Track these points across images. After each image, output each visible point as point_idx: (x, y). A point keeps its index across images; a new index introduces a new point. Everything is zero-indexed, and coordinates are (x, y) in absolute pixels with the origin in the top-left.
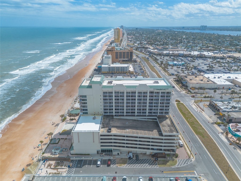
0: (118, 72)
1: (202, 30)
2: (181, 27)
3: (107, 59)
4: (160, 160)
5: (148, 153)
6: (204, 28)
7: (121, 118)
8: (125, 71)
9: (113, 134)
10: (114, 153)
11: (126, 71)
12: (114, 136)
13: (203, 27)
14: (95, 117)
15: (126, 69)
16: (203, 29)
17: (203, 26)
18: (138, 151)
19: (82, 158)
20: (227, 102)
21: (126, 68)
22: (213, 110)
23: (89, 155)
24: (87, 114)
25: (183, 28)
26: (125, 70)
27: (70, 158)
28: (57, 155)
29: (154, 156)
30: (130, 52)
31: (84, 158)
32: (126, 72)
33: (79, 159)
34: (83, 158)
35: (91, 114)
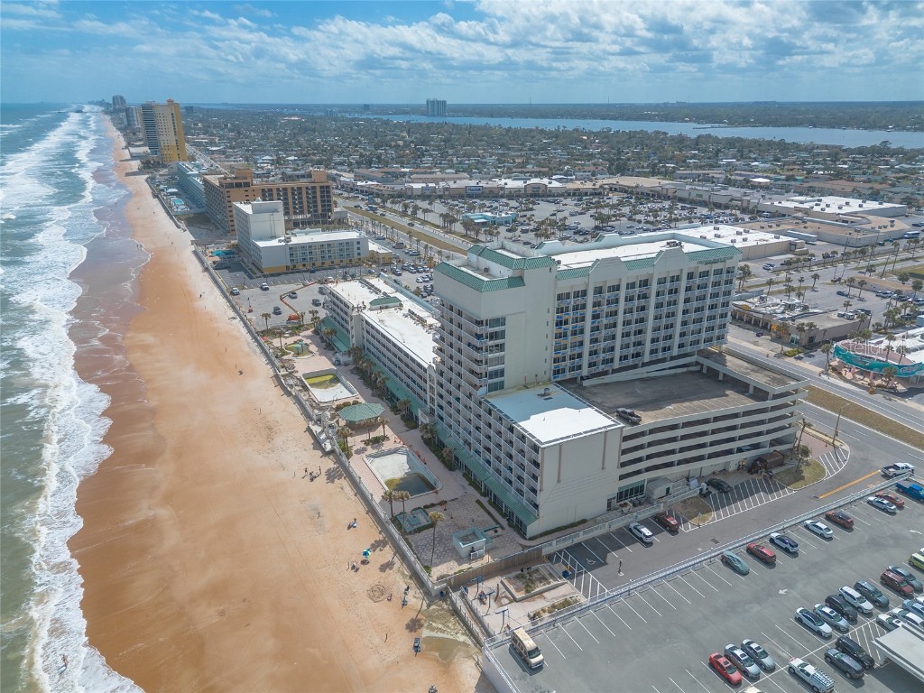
0: (328, 263)
1: (433, 116)
2: (359, 106)
3: (267, 215)
4: (778, 474)
5: (733, 467)
6: (437, 107)
7: (605, 381)
8: (356, 256)
9: (647, 429)
10: (659, 491)
11: (359, 254)
12: (652, 431)
13: (436, 104)
14: (547, 392)
15: (358, 249)
16: (436, 112)
17: (433, 102)
18: (708, 466)
19: (578, 535)
20: (756, 299)
21: (358, 243)
22: (739, 326)
23: (584, 521)
24: (502, 387)
25: (366, 107)
26: (356, 252)
27: (541, 549)
28: (481, 557)
29: (753, 467)
30: (321, 187)
31: (585, 533)
32: (359, 259)
33: (569, 543)
34: (582, 537)
35: (515, 387)
